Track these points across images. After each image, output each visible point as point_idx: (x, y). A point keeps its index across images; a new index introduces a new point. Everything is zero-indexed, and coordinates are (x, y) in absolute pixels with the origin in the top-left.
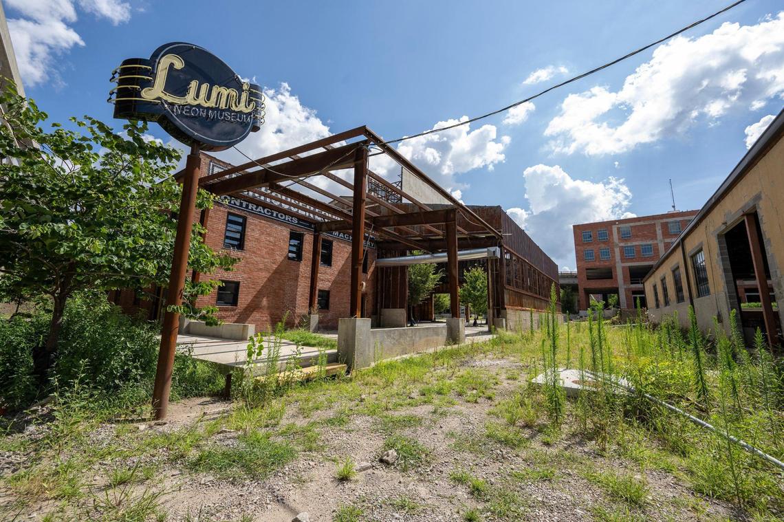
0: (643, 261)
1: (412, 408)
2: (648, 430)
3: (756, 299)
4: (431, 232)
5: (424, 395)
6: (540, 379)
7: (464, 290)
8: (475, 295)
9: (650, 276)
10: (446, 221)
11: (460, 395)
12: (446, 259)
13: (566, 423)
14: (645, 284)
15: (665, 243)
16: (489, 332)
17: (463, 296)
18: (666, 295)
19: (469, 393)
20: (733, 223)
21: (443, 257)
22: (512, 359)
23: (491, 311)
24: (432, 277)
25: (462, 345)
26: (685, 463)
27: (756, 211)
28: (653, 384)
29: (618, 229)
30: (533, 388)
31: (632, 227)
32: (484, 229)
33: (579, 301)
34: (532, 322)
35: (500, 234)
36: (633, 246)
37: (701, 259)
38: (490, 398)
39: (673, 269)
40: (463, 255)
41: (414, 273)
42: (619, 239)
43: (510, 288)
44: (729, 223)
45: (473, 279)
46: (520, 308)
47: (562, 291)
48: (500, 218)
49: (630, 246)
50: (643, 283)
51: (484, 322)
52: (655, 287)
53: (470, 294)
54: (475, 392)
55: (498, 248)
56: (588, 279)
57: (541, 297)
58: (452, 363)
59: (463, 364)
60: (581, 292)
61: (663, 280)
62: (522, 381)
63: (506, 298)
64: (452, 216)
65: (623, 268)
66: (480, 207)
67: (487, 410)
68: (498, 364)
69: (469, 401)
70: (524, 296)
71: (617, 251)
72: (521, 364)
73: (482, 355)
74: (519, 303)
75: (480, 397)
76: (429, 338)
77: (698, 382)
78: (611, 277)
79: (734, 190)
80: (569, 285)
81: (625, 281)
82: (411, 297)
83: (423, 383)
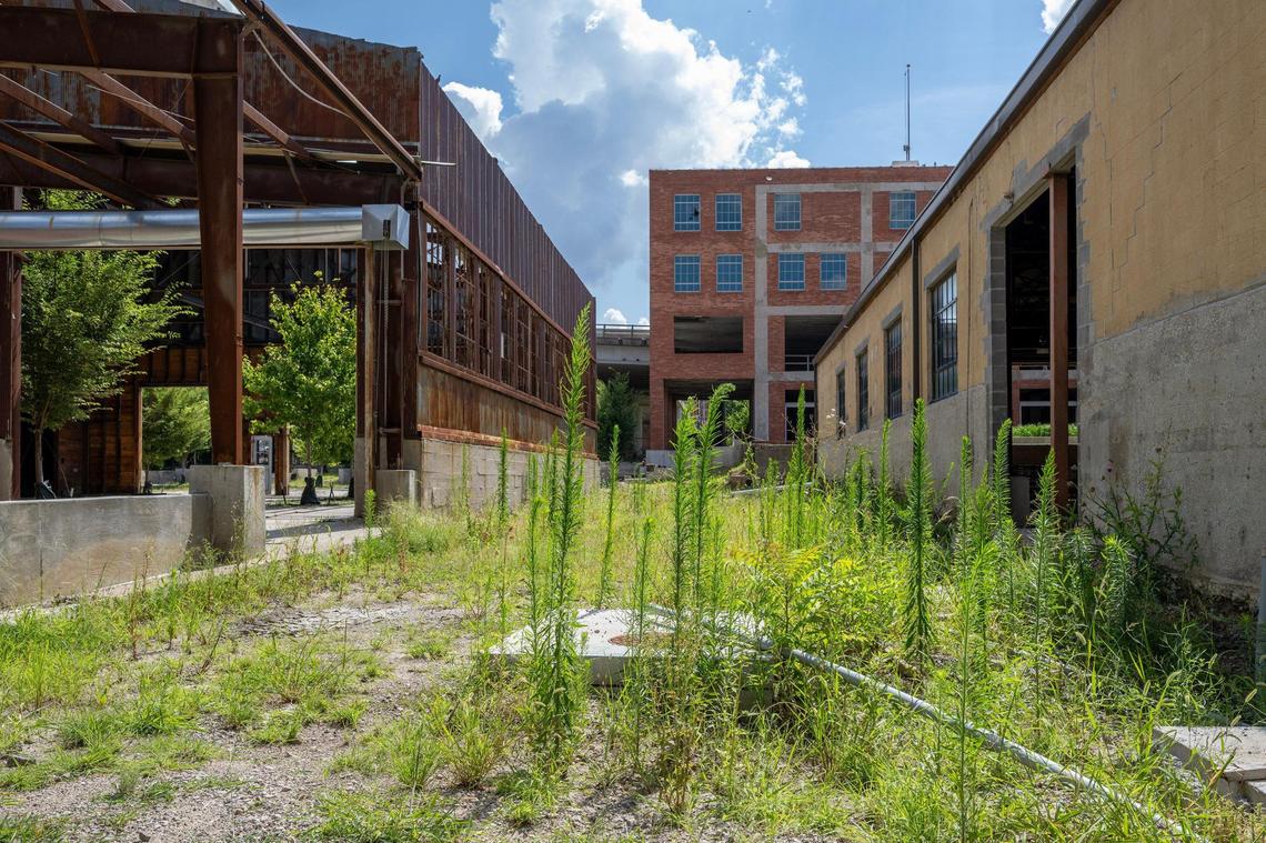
0: (820, 303)
1: (20, 798)
2: (791, 742)
3: (1042, 416)
4: (129, 115)
5: (81, 744)
6: (516, 643)
7: (271, 371)
8: (311, 391)
9: (834, 346)
10: (196, 70)
11: (233, 726)
12: (193, 238)
13: (584, 760)
14: (820, 369)
15: (876, 254)
16: (359, 519)
17: (266, 395)
18: (863, 400)
19: (267, 717)
20: (1026, 197)
21: (178, 228)
22: (433, 597)
23: (368, 443)
24: (132, 309)
25: (251, 563)
26: (865, 802)
27: (1074, 169)
28: (814, 619)
29: (771, 197)
30: (492, 672)
31: (805, 195)
32: (352, 131)
33: (646, 422)
34: (503, 478)
35: (411, 158)
36: (802, 256)
37: (951, 290)
38: (344, 723)
39: (886, 325)
40: (264, 228)
41: (53, 293)
42: (770, 230)
43: (439, 362)
44: (1019, 195)
45: (307, 329)
46: (467, 434)
47: (600, 386)
48: (416, 98)
49: (795, 256)
50: (814, 368)
51: (342, 492)
52: (841, 376)
53: (292, 386)
54: (289, 710)
55: (400, 209)
56: (677, 351)
57: (537, 401)
58: (206, 628)
59: (250, 628)
60: (657, 393)
61: (861, 357)
62: (461, 656)
63: (423, 395)
64: (221, 48)
65: (772, 320)
66: (344, 40)
67: (329, 760)
68: (380, 619)
69: (264, 743)
70: (483, 395)
71: (761, 265)
72: (459, 612)
73: (326, 595)
74: (466, 420)
75: (307, 724)
76: (111, 542)
77: (911, 606)
78: (738, 348)
79: (1040, 104)
80: (622, 369)
81: (771, 360)
82: (39, 396)
83: (79, 705)
